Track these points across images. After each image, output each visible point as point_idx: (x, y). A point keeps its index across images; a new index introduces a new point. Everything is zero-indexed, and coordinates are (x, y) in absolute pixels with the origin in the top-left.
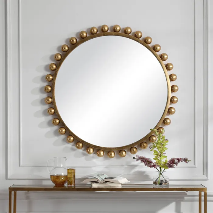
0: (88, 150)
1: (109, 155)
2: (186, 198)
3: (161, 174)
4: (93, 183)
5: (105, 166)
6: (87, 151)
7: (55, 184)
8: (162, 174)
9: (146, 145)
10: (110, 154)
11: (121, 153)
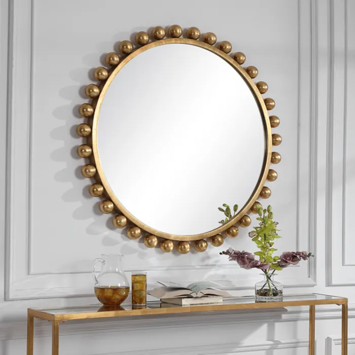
0: (150, 241)
1: (181, 248)
2: (284, 316)
3: (269, 278)
4: (184, 298)
5: (165, 269)
6: (148, 242)
7: (104, 304)
8: (271, 278)
9: (237, 231)
10: (183, 247)
11: (200, 245)
